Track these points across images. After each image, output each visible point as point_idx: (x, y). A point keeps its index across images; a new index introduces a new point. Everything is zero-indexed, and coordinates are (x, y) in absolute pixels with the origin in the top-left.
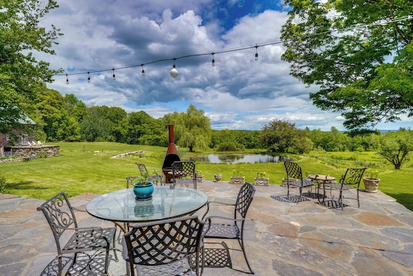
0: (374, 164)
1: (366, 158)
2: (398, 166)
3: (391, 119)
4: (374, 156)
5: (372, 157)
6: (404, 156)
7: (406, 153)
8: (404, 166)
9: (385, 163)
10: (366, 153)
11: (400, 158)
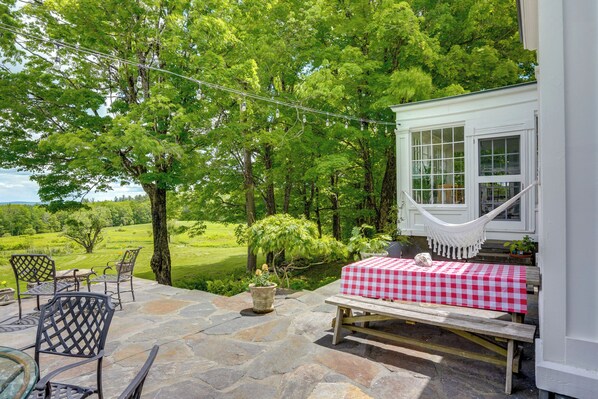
0: (59, 251)
1: (44, 243)
2: (89, 249)
3: (102, 188)
4: (55, 239)
5: (53, 242)
6: (96, 235)
7: (98, 231)
8: (95, 248)
9: (72, 247)
10: (39, 235)
11: (92, 238)
